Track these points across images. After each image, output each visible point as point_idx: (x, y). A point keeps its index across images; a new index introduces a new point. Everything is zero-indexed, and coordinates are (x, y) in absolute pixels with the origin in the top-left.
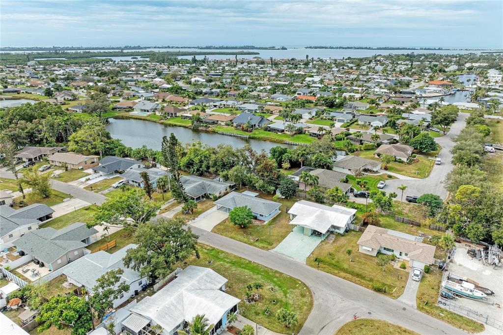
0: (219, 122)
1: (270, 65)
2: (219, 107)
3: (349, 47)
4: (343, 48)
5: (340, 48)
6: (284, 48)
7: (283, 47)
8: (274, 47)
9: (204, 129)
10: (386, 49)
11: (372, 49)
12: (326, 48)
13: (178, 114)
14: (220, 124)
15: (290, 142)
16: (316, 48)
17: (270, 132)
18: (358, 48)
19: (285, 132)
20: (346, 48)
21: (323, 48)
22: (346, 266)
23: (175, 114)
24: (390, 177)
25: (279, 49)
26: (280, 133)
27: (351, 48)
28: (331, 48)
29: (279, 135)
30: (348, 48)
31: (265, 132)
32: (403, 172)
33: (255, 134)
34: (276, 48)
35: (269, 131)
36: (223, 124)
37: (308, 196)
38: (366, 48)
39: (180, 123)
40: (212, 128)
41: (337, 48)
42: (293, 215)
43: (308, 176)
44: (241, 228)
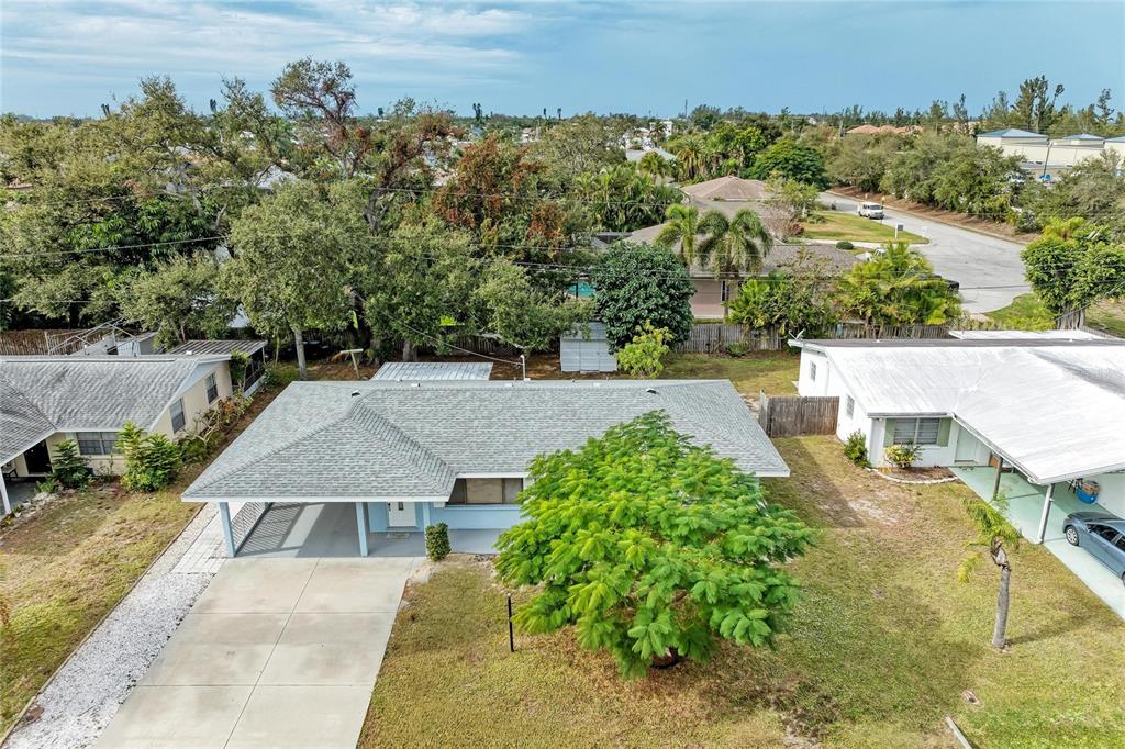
32: (848, 236)
42: (893, 422)
43: (702, 229)
44: (666, 667)
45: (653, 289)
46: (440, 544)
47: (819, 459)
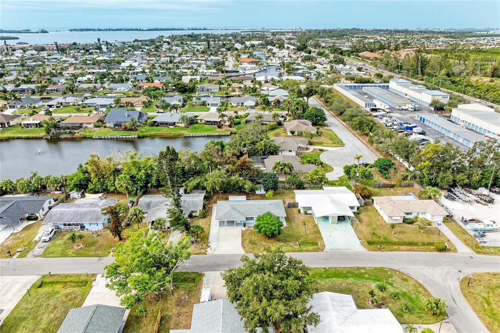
0: (84, 125)
1: (57, 52)
2: (57, 107)
3: (119, 28)
4: (113, 30)
5: (109, 30)
6: (43, 32)
7: (42, 30)
8: (28, 30)
9: (69, 136)
10: (156, 30)
11: (143, 30)
12: (94, 30)
13: (12, 123)
14: (86, 127)
15: (192, 134)
16: (82, 30)
17: (160, 127)
18: (129, 30)
19: (177, 124)
20: (116, 30)
21: (90, 30)
22: (395, 240)
23: (8, 123)
24: (322, 150)
25: (37, 32)
26: (172, 127)
27: (121, 30)
28: (100, 30)
29: (172, 129)
30: (118, 30)
31: (152, 128)
32: (324, 144)
33: (143, 132)
34: (32, 31)
35: (158, 126)
36: (92, 126)
37: (287, 186)
38: (137, 30)
39: (25, 134)
40: (78, 133)
41: (106, 30)
42: (304, 208)
43: (281, 166)
44: (270, 238)
45: (271, 182)
46: (245, 225)
47: (294, 212)
